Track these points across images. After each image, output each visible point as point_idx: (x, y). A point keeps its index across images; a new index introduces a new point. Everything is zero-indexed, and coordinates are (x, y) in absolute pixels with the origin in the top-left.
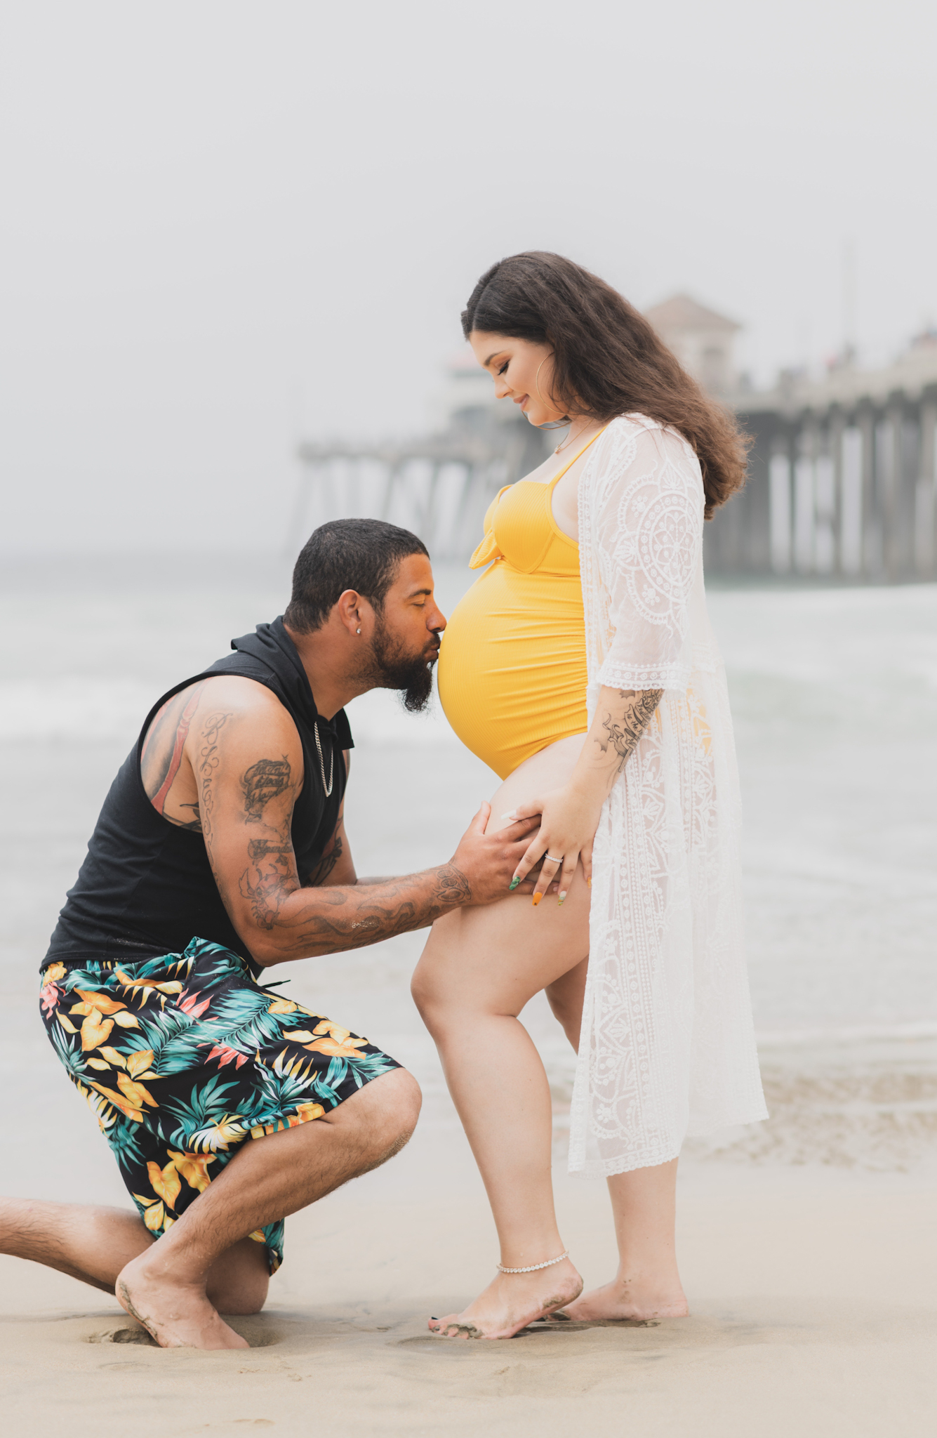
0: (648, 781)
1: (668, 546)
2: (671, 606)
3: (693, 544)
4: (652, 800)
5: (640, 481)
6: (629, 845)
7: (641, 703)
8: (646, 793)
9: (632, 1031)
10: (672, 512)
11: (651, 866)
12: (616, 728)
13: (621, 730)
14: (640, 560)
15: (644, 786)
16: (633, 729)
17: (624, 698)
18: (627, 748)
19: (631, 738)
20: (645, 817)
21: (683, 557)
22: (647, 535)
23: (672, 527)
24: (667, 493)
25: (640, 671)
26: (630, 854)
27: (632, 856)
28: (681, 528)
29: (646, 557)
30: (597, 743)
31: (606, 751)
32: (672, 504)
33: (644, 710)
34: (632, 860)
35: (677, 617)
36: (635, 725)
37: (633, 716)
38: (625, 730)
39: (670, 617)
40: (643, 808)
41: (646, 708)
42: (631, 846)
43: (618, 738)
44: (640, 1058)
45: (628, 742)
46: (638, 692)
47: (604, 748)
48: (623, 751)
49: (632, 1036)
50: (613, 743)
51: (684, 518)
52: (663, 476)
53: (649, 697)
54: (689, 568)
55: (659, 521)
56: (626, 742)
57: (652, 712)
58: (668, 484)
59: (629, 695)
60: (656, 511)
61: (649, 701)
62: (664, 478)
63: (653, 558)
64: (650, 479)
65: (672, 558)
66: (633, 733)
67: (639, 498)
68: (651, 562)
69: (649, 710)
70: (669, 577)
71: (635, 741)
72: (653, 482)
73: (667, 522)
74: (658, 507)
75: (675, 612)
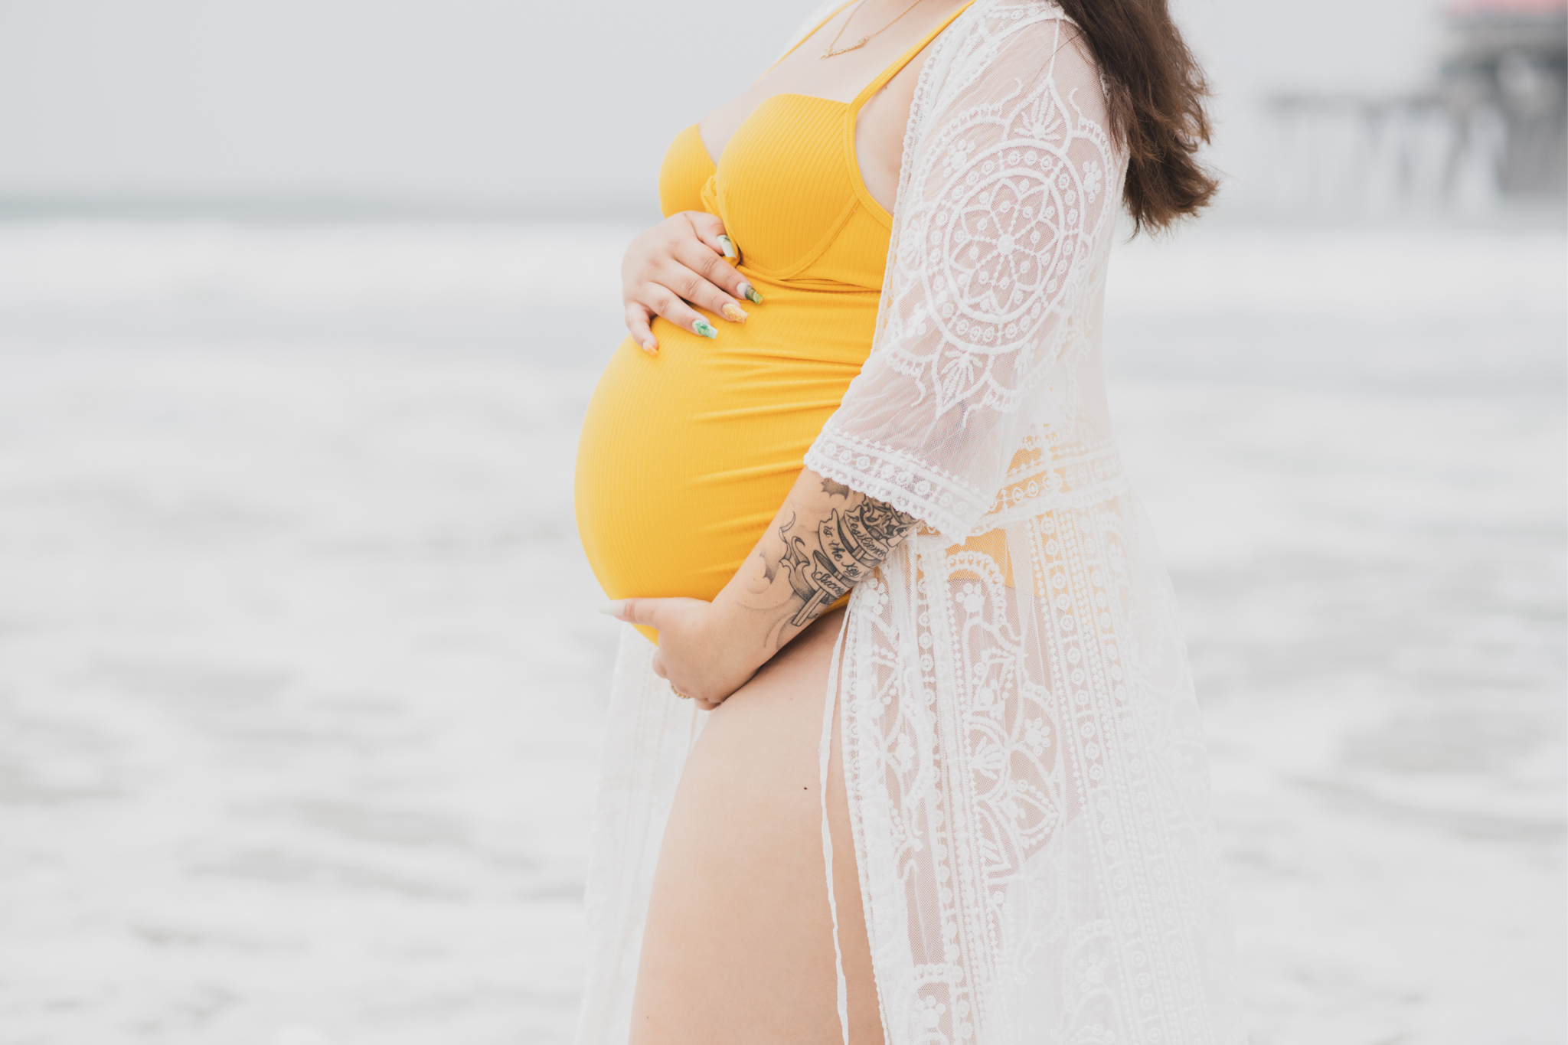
0: (982, 704)
1: (982, 239)
2: (940, 348)
3: (1050, 245)
4: (990, 741)
7: (857, 513)
8: (978, 727)
10: (1017, 179)
11: (989, 862)
12: (798, 543)
13: (808, 550)
14: (924, 257)
15: (976, 714)
16: (832, 557)
17: (827, 494)
18: (816, 587)
19: (825, 571)
20: (976, 772)
21: (1018, 264)
22: (950, 210)
23: (1005, 206)
24: (1016, 142)
25: (859, 449)
28: (1028, 210)
29: (935, 253)
30: (762, 559)
31: (771, 581)
32: (1022, 163)
33: (861, 529)
35: (943, 372)
36: (838, 550)
37: (835, 533)
38: (816, 553)
39: (928, 367)
40: (973, 754)
41: (867, 527)
43: (798, 563)
45: (819, 576)
46: (856, 492)
47: (769, 575)
48: (806, 590)
50: (787, 570)
51: (1042, 193)
52: (1023, 110)
53: (878, 509)
54: (1029, 288)
55: (982, 190)
56: (813, 575)
57: (883, 541)
58: (1029, 127)
59: (837, 492)
60: (983, 171)
61: (876, 515)
62: (1023, 114)
63: (946, 256)
64: (994, 113)
65: (983, 262)
66: (831, 563)
67: (962, 143)
68: (938, 263)
69: (875, 534)
70: (962, 296)
71: (833, 579)
72: (997, 119)
73: (998, 194)
74: (989, 165)
75: (944, 361)
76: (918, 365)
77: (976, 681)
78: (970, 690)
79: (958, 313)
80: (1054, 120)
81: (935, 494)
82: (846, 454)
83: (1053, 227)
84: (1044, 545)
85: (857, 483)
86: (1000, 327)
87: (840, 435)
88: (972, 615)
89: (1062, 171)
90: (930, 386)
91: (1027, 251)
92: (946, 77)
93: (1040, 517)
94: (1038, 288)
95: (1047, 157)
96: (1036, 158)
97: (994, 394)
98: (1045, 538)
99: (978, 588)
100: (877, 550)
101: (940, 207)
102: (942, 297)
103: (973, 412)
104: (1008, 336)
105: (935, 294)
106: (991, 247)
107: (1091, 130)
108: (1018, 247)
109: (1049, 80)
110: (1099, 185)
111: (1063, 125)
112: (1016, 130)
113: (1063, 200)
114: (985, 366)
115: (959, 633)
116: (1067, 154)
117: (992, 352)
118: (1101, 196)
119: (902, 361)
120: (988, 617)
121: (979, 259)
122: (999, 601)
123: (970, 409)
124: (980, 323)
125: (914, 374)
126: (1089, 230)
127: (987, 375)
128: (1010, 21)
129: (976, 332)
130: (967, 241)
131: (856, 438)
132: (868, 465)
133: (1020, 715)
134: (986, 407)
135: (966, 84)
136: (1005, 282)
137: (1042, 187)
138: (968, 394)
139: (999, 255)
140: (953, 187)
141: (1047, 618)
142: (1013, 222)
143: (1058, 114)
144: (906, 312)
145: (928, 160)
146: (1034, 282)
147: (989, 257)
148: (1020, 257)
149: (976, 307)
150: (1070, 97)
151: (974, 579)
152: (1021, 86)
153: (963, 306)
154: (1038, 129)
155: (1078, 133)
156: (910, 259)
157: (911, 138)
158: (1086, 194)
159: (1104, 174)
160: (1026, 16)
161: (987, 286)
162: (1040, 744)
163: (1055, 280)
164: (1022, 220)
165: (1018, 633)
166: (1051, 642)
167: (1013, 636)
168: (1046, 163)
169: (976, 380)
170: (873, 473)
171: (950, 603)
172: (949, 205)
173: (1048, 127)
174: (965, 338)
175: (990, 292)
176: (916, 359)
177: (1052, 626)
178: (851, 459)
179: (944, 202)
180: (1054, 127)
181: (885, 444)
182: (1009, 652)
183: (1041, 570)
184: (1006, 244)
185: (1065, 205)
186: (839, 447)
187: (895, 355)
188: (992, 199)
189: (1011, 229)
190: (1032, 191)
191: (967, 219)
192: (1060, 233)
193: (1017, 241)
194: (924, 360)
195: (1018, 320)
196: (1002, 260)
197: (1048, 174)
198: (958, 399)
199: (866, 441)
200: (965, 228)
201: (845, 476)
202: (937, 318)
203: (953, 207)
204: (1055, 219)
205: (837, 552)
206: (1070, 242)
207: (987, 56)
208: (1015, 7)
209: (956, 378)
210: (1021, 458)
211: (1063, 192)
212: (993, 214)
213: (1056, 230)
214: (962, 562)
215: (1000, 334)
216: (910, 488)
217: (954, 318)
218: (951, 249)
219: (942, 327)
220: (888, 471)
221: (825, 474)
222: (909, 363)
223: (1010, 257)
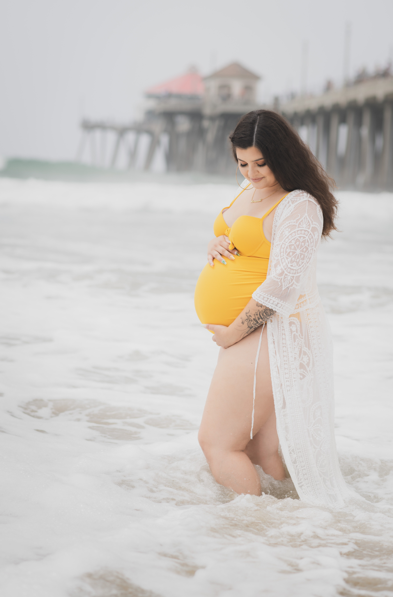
1: (293, 251)
2: (284, 275)
3: (307, 251)
5: (290, 222)
6: (290, 377)
7: (264, 311)
9: (297, 456)
10: (300, 237)
12: (250, 317)
13: (252, 319)
14: (279, 254)
16: (257, 320)
17: (257, 307)
18: (253, 326)
19: (256, 323)
21: (301, 256)
23: (298, 243)
24: (300, 229)
25: (265, 296)
26: (291, 381)
27: (291, 382)
28: (303, 244)
29: (282, 254)
30: (241, 319)
31: (243, 324)
32: (301, 234)
33: (264, 314)
34: (292, 384)
35: (284, 280)
36: (259, 318)
37: (259, 315)
38: (254, 319)
39: (281, 279)
41: (266, 314)
42: (291, 378)
43: (250, 321)
44: (302, 468)
45: (254, 324)
46: (264, 306)
48: (251, 326)
49: (298, 459)
50: (247, 322)
51: (306, 240)
52: (301, 221)
53: (269, 310)
54: (303, 261)
55: (292, 240)
56: (253, 324)
57: (269, 316)
58: (302, 225)
59: (260, 306)
60: (293, 235)
61: (268, 311)
62: (301, 222)
63: (285, 254)
64: (294, 222)
65: (293, 256)
66: (257, 321)
67: (287, 229)
68: (283, 256)
69: (267, 315)
70: (289, 263)
71: (257, 324)
72: (295, 224)
73: (296, 241)
74: (294, 234)
75: (285, 278)
76: (279, 279)
77: (295, 346)
78: (294, 348)
79: (288, 267)
80: (308, 223)
81: (282, 307)
82: (262, 297)
83: (308, 247)
84: (308, 316)
85: (264, 303)
86: (297, 270)
87: (261, 292)
88: (294, 332)
89: (310, 235)
90: (281, 283)
91: (303, 253)
92: (282, 213)
93: (306, 310)
94: (305, 261)
95: (307, 232)
96: (304, 232)
97: (295, 285)
98: (308, 314)
99: (295, 326)
100: (267, 318)
101: (283, 243)
102: (284, 264)
103: (291, 289)
104: (298, 272)
105: (282, 263)
106: (295, 252)
107: (316, 225)
108: (301, 252)
109: (306, 214)
110: (318, 237)
111: (310, 224)
112: (300, 226)
113: (310, 241)
114: (293, 279)
115: (291, 335)
116: (311, 231)
117: (295, 275)
118: (318, 239)
119: (275, 278)
120: (297, 332)
121: (292, 255)
122: (299, 329)
123: (290, 288)
124: (293, 269)
125: (278, 281)
126: (315, 247)
127: (294, 281)
128: (296, 201)
129: (292, 271)
130: (289, 251)
131: (264, 293)
132: (267, 300)
133: (302, 354)
134: (294, 288)
135: (287, 216)
136: (298, 260)
137: (306, 239)
138: (290, 285)
139: (297, 254)
140: (286, 239)
141: (309, 333)
142: (300, 247)
143: (309, 222)
144: (276, 266)
145: (279, 233)
146: (304, 260)
147: (295, 255)
148: (301, 254)
149: (292, 266)
150: (311, 217)
151: (294, 323)
152: (300, 216)
153: (289, 266)
154: (304, 226)
155: (313, 226)
156: (276, 255)
157: (274, 225)
158: (315, 239)
159: (319, 234)
160: (300, 200)
161: (294, 261)
162: (306, 361)
163: (308, 259)
164: (302, 246)
165: (302, 336)
166: (310, 338)
167: (301, 337)
168: (306, 233)
169: (292, 282)
170: (268, 302)
171: (289, 329)
172: (285, 243)
173: (307, 225)
174: (289, 273)
175: (295, 262)
176: (279, 277)
177: (310, 335)
178: (263, 298)
179: (284, 242)
180: (308, 225)
181: (271, 295)
182: (300, 340)
183: (308, 322)
184: (298, 252)
185: (311, 242)
186: (260, 295)
187: (274, 276)
188: (295, 242)
189: (299, 248)
190: (304, 239)
191: (289, 246)
192: (310, 249)
193: (301, 251)
194: (280, 278)
195: (301, 268)
196: (297, 255)
197: (307, 236)
198: (287, 286)
199: (266, 294)
200: (289, 248)
201: (261, 302)
202: (283, 269)
203: (286, 243)
204: (309, 246)
205: (259, 319)
206: (312, 250)
207: (291, 209)
208: (297, 198)
209: (287, 281)
210: (301, 297)
211: (310, 239)
212: (295, 245)
213: (309, 248)
214: (291, 320)
215: (297, 271)
216: (276, 305)
217: (287, 268)
218: (286, 253)
219: (284, 270)
220: (271, 302)
221: (257, 301)
222: (277, 278)
223: (299, 255)
